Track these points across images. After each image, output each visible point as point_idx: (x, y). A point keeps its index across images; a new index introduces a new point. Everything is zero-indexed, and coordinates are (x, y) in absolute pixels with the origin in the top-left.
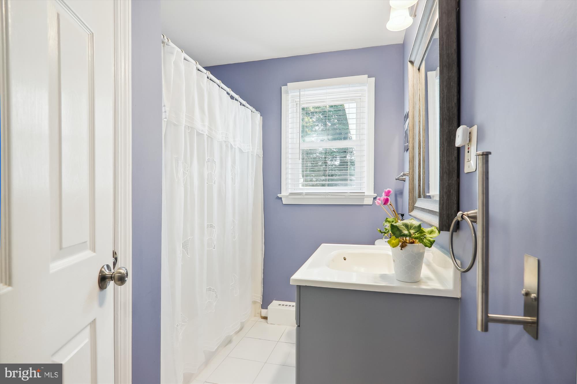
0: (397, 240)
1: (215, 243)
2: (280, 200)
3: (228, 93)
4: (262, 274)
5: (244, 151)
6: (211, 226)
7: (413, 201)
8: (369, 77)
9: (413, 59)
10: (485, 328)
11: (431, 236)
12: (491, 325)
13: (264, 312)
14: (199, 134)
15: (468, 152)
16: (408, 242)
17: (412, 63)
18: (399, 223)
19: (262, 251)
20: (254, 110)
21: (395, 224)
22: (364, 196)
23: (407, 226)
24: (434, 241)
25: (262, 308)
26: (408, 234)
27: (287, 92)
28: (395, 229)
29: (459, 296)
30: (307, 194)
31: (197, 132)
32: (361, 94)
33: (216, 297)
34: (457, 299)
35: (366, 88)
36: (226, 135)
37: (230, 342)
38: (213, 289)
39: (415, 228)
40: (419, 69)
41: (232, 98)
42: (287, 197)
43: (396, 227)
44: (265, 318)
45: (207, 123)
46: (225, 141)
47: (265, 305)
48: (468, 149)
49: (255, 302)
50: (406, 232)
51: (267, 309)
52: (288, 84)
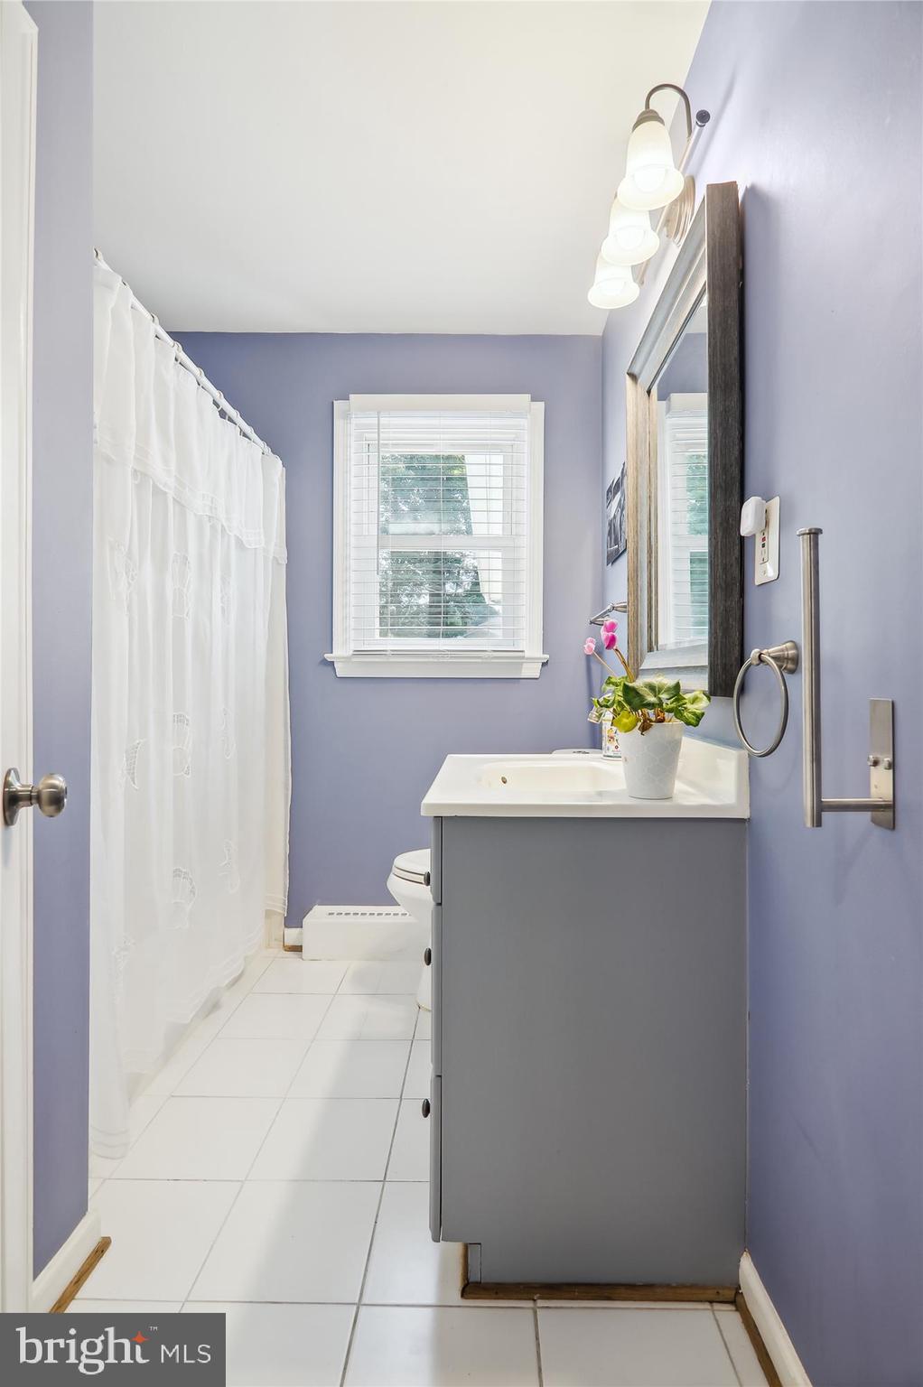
0: (633, 717)
1: (189, 759)
2: (330, 668)
3: (215, 403)
4: (286, 845)
5: (247, 546)
6: (180, 719)
7: (637, 660)
8: (533, 399)
9: (636, 370)
10: (818, 822)
11: (695, 706)
12: (826, 816)
13: (292, 935)
14: (158, 493)
15: (763, 546)
16: (654, 719)
17: (634, 377)
18: (639, 683)
19: (287, 789)
20: (268, 450)
21: (630, 685)
22: (523, 657)
23: (652, 688)
24: (703, 714)
25: (286, 926)
26: (657, 702)
27: (347, 416)
28: (632, 694)
29: (745, 814)
30: (396, 653)
31: (155, 486)
32: (514, 436)
33: (192, 892)
34: (742, 821)
35: (524, 422)
36: (212, 502)
37: (215, 1006)
38: (185, 873)
39: (668, 690)
40: (649, 392)
41: (223, 414)
42: (346, 660)
43: (634, 690)
44: (297, 949)
45: (173, 467)
46: (210, 517)
47: (294, 917)
48: (764, 539)
49: (269, 914)
50: (651, 699)
51: (302, 927)
52: (351, 395)
